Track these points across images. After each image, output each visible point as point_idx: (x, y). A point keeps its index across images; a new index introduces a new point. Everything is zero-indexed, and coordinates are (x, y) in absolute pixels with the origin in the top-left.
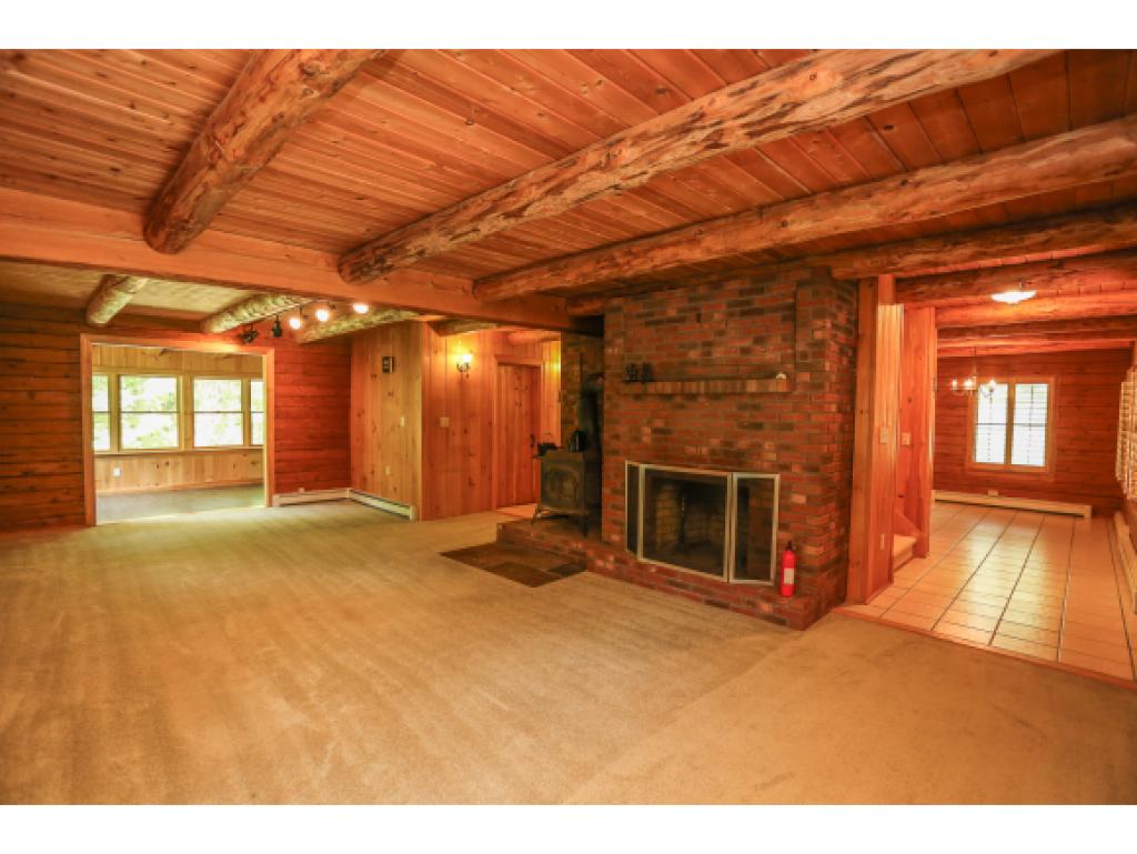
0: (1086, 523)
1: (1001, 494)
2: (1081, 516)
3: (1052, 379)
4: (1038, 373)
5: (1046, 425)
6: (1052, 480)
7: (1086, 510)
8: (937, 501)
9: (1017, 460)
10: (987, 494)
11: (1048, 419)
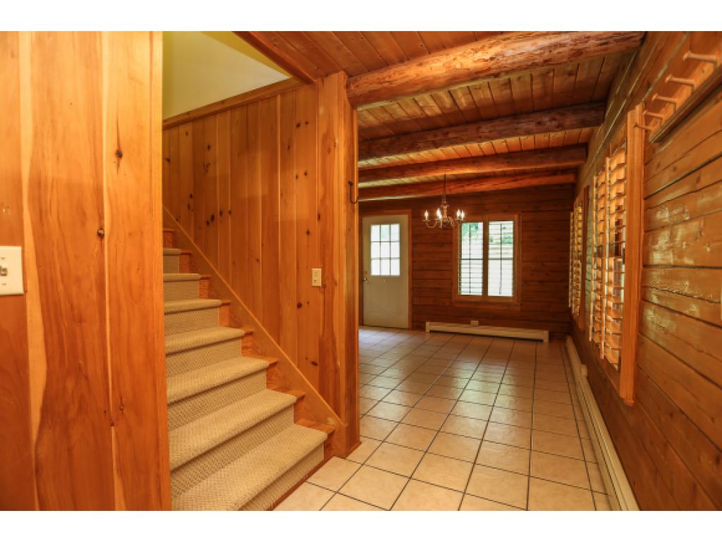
0: (544, 347)
1: (481, 324)
2: (541, 341)
3: (516, 216)
4: (505, 211)
5: (514, 259)
6: (518, 309)
7: (543, 335)
8: (432, 332)
9: (493, 292)
10: (469, 323)
11: (514, 254)
